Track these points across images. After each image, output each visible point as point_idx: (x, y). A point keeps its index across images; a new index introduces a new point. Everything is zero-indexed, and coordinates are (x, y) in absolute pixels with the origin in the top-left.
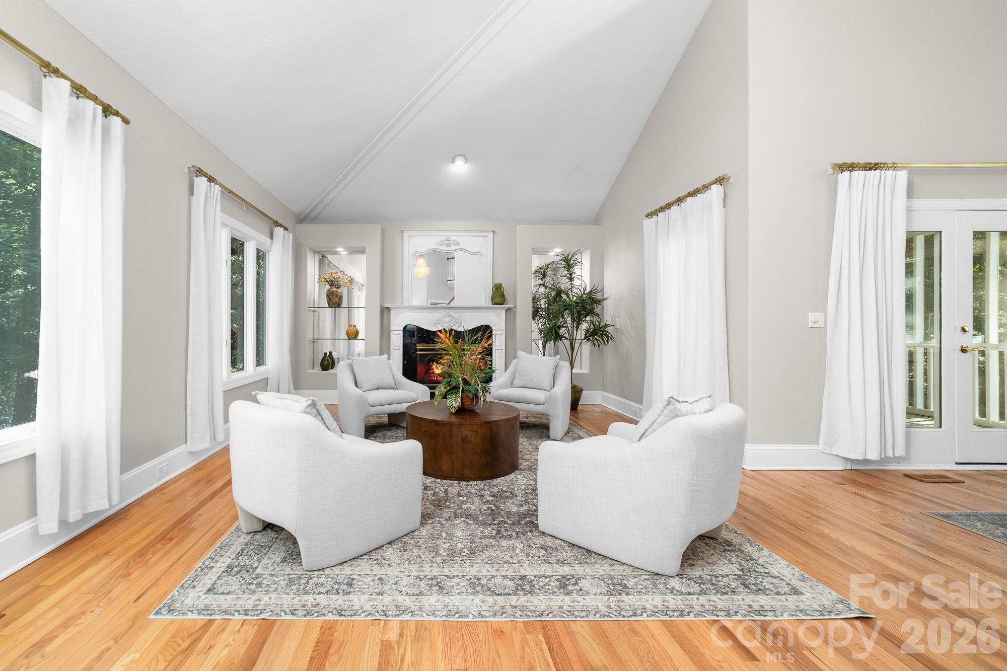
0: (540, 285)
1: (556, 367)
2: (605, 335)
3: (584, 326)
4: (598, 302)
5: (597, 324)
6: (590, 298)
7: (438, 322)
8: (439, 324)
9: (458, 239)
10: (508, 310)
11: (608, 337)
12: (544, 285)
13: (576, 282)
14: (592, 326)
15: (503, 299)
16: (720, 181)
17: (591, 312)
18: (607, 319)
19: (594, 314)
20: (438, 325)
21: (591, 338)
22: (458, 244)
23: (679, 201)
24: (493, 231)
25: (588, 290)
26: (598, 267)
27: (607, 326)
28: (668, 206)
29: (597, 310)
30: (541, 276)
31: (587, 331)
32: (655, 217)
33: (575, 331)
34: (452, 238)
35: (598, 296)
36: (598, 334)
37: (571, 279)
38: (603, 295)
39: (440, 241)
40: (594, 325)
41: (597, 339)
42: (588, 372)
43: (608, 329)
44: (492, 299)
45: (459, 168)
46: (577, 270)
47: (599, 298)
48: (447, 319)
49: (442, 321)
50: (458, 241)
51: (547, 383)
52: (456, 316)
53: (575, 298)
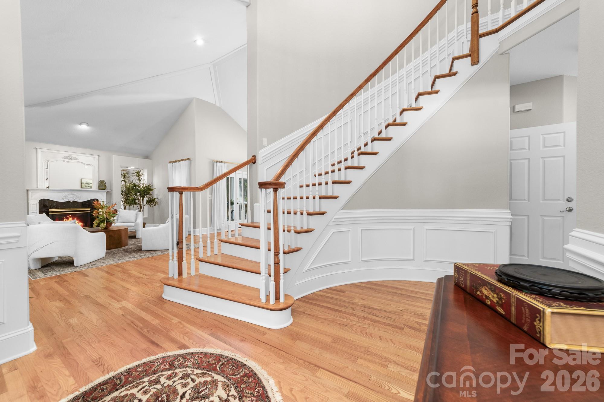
0: (122, 180)
1: (137, 214)
2: (155, 202)
3: (145, 199)
4: (152, 190)
5: (151, 198)
6: (148, 188)
7: (65, 197)
8: (66, 198)
9: (77, 157)
10: (107, 192)
11: (156, 203)
12: (124, 181)
13: (142, 182)
14: (149, 199)
15: (105, 187)
16: (189, 159)
17: (149, 194)
18: (155, 196)
19: (150, 194)
20: (64, 199)
21: (149, 204)
22: (77, 159)
23: (179, 161)
24: (99, 156)
25: (147, 186)
26: (151, 175)
27: (155, 199)
28: (176, 161)
29: (151, 193)
30: (123, 177)
31: (147, 201)
32: (172, 164)
33: (142, 201)
34: (73, 156)
35: (151, 188)
36: (151, 202)
37: (140, 180)
38: (153, 187)
39: (65, 156)
40: (150, 198)
41: (151, 204)
42: (147, 217)
43: (156, 200)
44: (99, 187)
45: (84, 128)
46: (142, 177)
47: (152, 188)
48: (71, 196)
49: (68, 197)
50: (77, 158)
51: (134, 220)
52: (77, 194)
53: (142, 189)
